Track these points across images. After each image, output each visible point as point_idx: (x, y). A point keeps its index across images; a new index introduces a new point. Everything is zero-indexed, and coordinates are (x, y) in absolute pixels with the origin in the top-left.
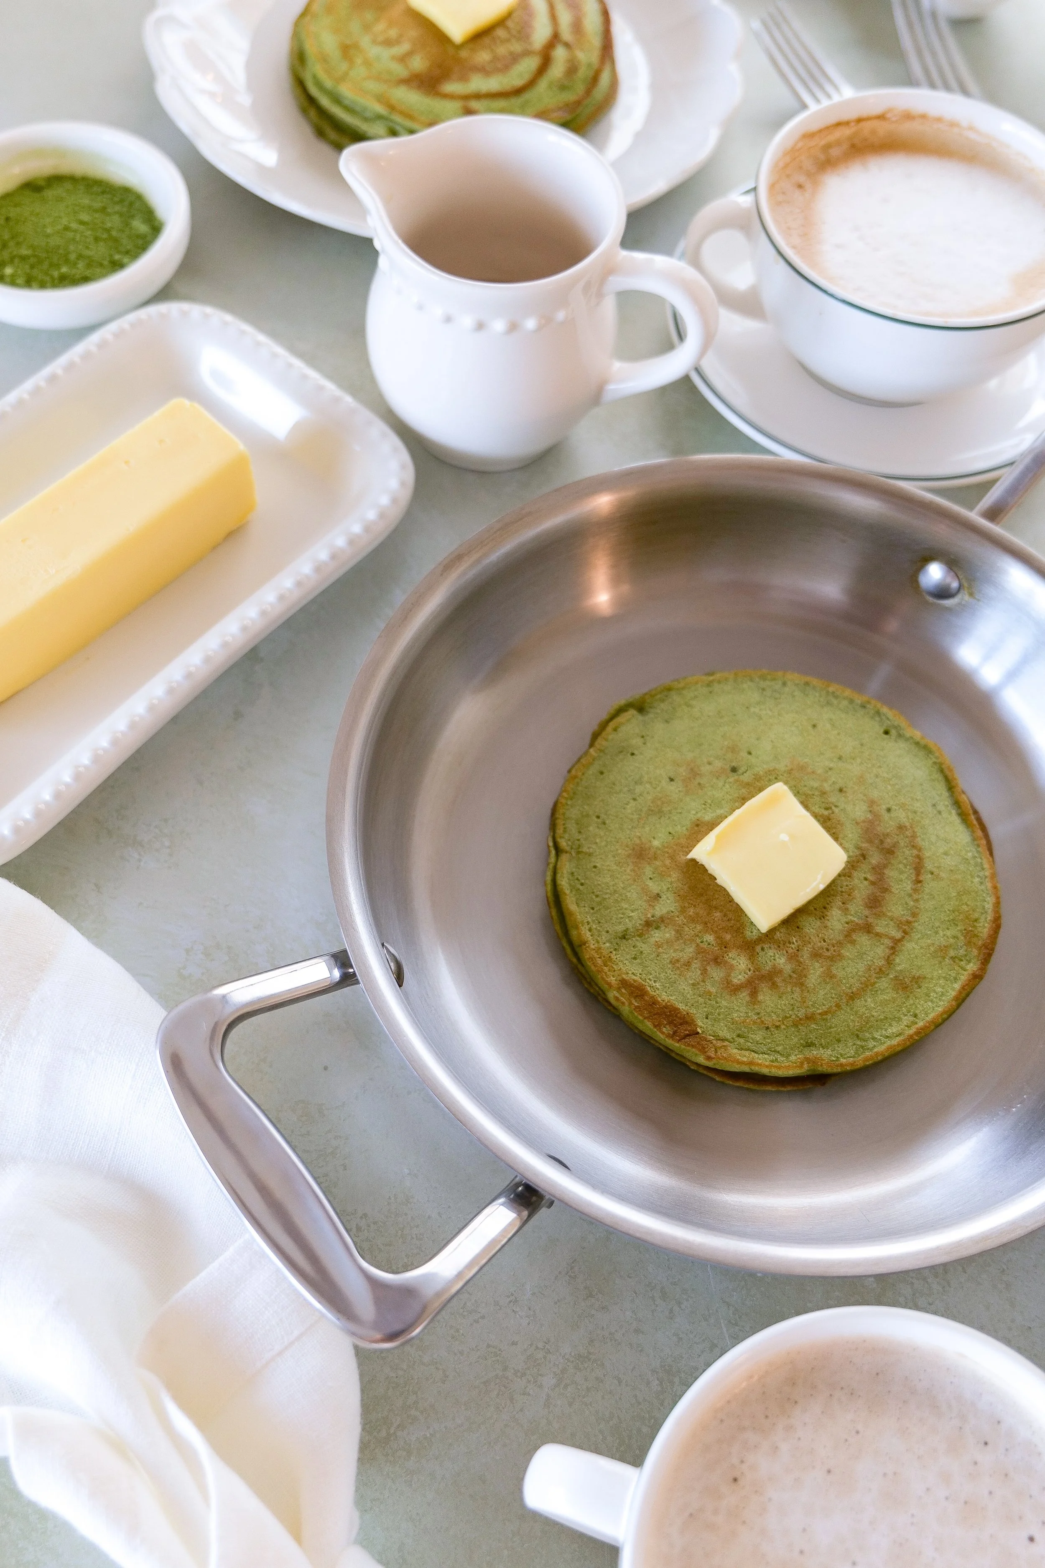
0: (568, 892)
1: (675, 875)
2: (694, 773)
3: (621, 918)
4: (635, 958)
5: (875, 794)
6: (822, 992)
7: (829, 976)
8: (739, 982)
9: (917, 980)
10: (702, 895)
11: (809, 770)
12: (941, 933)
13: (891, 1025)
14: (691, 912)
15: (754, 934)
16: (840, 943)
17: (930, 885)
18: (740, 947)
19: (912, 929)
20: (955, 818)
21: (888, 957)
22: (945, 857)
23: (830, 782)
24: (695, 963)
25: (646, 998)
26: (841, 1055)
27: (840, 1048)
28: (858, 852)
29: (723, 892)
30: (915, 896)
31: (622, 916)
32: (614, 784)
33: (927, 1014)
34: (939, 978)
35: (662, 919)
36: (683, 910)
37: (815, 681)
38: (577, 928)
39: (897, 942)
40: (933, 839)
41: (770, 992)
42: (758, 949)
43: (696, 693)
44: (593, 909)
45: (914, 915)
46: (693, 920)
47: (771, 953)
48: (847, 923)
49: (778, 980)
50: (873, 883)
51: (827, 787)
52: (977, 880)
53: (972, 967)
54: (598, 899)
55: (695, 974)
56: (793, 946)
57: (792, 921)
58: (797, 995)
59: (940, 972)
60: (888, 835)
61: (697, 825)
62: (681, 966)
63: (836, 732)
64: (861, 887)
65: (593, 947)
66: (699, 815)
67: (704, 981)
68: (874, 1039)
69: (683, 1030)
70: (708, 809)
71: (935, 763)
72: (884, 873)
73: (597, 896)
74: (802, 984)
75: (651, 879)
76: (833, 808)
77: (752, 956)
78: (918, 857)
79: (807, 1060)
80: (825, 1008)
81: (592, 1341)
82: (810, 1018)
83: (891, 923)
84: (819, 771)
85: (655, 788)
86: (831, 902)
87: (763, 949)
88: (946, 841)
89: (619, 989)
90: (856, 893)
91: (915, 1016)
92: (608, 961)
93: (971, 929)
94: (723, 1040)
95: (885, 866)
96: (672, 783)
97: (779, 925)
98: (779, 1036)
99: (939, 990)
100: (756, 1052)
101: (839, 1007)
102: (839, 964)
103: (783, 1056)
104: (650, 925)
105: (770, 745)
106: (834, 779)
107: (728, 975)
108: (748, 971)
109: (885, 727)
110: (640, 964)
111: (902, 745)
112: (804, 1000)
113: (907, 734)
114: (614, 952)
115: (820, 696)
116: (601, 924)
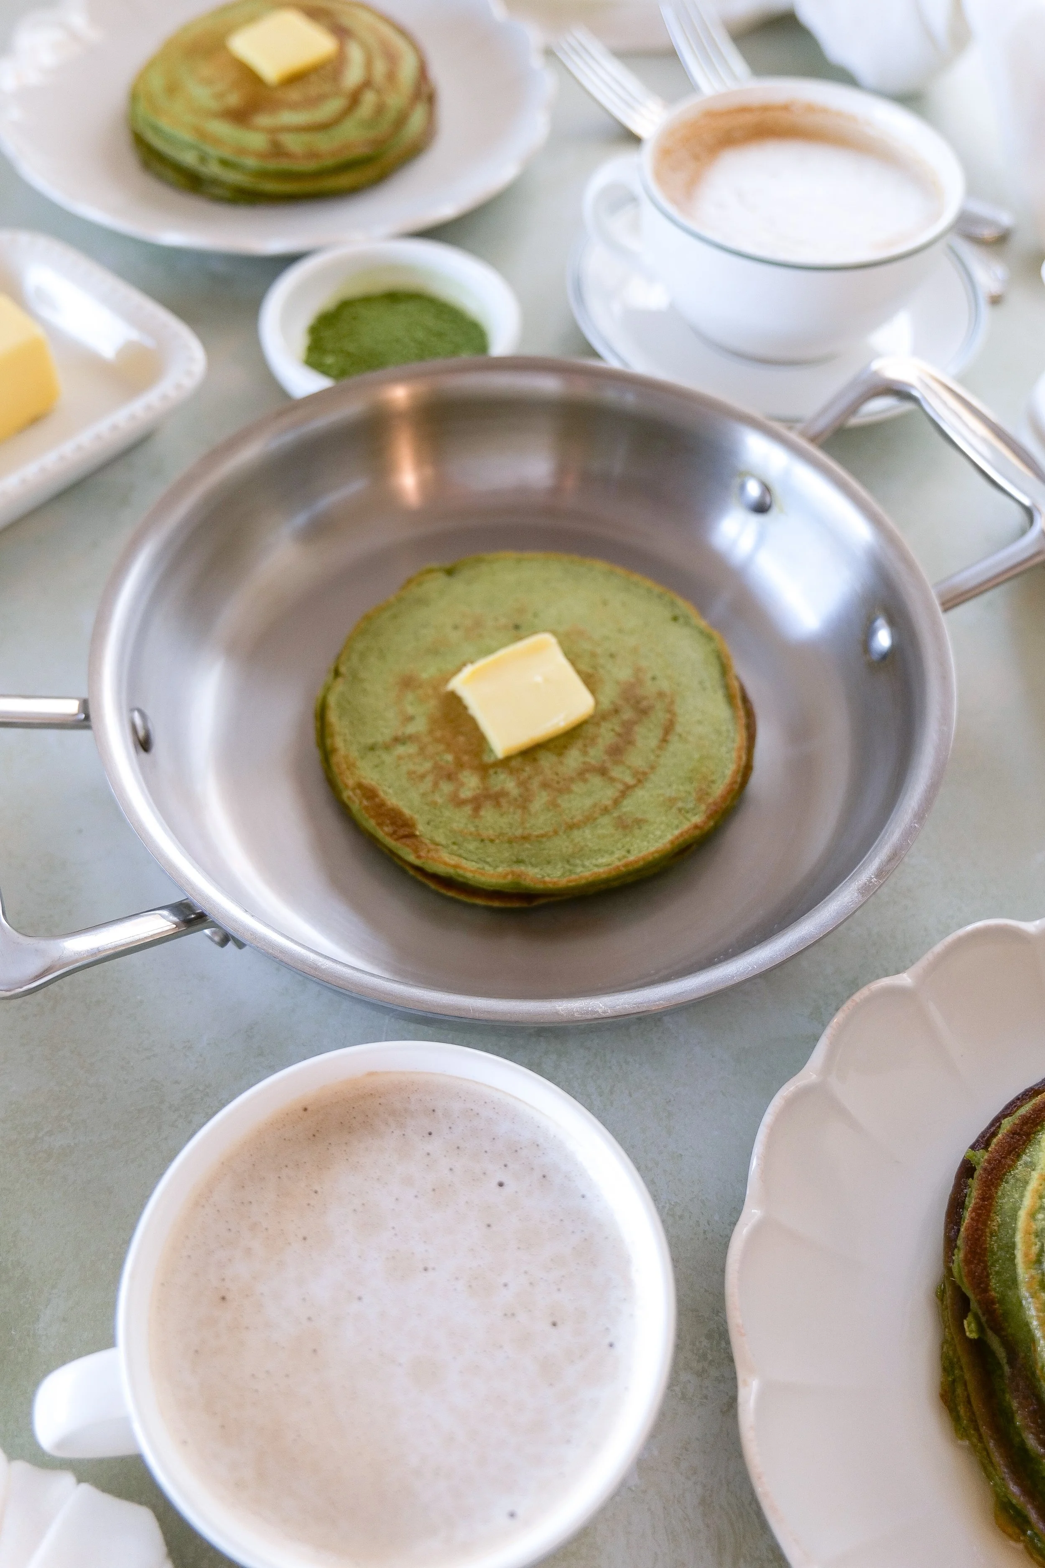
0: (334, 708)
1: (432, 703)
2: (479, 625)
3: (375, 733)
4: (376, 767)
5: (644, 664)
6: (542, 819)
7: (553, 805)
8: (465, 798)
9: (639, 822)
10: (451, 721)
11: (587, 635)
12: (674, 787)
13: (602, 856)
14: (438, 734)
15: (490, 758)
16: (572, 780)
17: (676, 746)
18: (474, 768)
19: (647, 779)
20: (720, 696)
21: (617, 799)
22: (697, 725)
23: (604, 648)
24: (430, 777)
25: (377, 800)
26: (547, 874)
27: (548, 869)
29: (472, 722)
30: (658, 753)
31: (376, 731)
32: (403, 626)
33: (640, 852)
34: (661, 823)
35: (410, 737)
36: (431, 732)
37: (621, 571)
38: (332, 736)
39: (629, 787)
40: (690, 708)
41: (493, 810)
42: (491, 771)
43: (504, 565)
44: (352, 723)
45: (653, 768)
46: (438, 741)
47: (502, 777)
48: (584, 763)
49: (503, 801)
50: (619, 735)
51: (599, 650)
52: (723, 749)
53: (697, 819)
54: (359, 716)
55: (427, 785)
56: (525, 775)
57: (529, 753)
58: (518, 816)
59: (664, 818)
60: (645, 698)
62: (416, 777)
63: (624, 611)
64: (606, 735)
65: (342, 754)
66: (471, 658)
67: (433, 793)
68: (583, 866)
69: (403, 831)
71: (714, 650)
72: (632, 728)
73: (359, 713)
74: (525, 808)
75: (411, 704)
76: (598, 668)
77: (484, 778)
78: (671, 720)
79: (513, 873)
80: (542, 832)
82: (525, 838)
83: (628, 771)
84: (596, 638)
85: (438, 632)
86: (573, 743)
87: (495, 773)
88: (703, 712)
89: (353, 789)
90: (600, 741)
91: (629, 852)
92: (351, 766)
93: (705, 788)
94: (438, 844)
95: (635, 723)
96: (456, 630)
97: (515, 754)
98: (492, 849)
99: (658, 833)
100: (466, 859)
101: (556, 833)
102: (566, 797)
103: (490, 865)
104: (398, 740)
105: (556, 612)
106: (608, 646)
107: (457, 791)
108: (475, 790)
109: (675, 615)
110: (379, 772)
111: (686, 630)
112: (523, 822)
113: (694, 623)
114: (359, 760)
115: (621, 583)
116: (355, 736)
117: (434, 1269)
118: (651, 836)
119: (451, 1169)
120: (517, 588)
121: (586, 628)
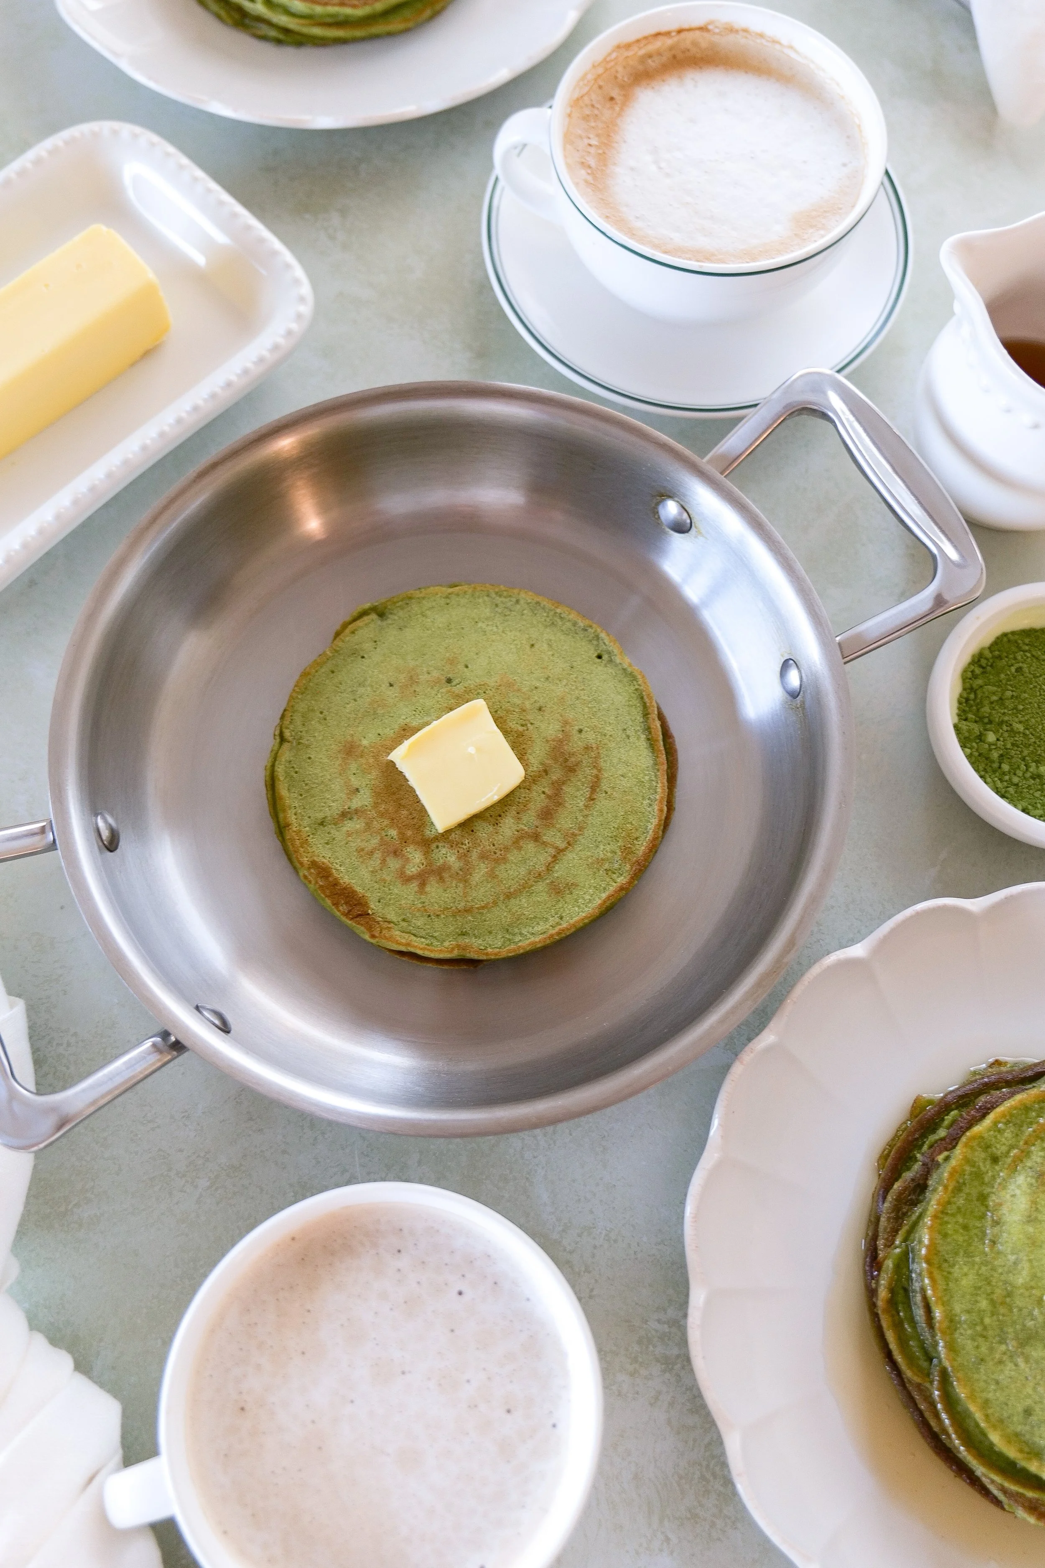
0: (282, 778)
1: (375, 773)
2: (413, 680)
3: (323, 806)
4: (327, 843)
5: (570, 715)
6: (482, 890)
7: (492, 876)
8: (411, 874)
9: (571, 887)
10: (394, 794)
11: (516, 687)
12: (602, 847)
13: (538, 924)
14: (382, 807)
15: (432, 833)
16: (507, 849)
17: (603, 803)
18: (417, 843)
19: (576, 841)
20: (642, 743)
21: (549, 864)
22: (622, 778)
23: (532, 700)
24: (377, 853)
25: (331, 879)
26: (490, 945)
27: (489, 939)
28: (541, 768)
29: (412, 792)
30: (586, 812)
32: (341, 684)
33: (572, 918)
34: (590, 887)
35: (356, 811)
36: (376, 805)
37: (545, 602)
38: (284, 811)
39: (560, 851)
40: (615, 761)
41: (437, 885)
42: (434, 846)
43: (434, 604)
44: (301, 795)
45: (581, 829)
46: (382, 815)
47: (444, 851)
48: (518, 831)
49: (446, 875)
50: (549, 797)
51: (527, 704)
52: (646, 802)
53: (622, 880)
54: (307, 787)
55: (376, 862)
56: (465, 847)
57: (468, 825)
58: (460, 890)
59: (593, 881)
60: (573, 754)
61: (404, 730)
62: (365, 854)
63: (550, 653)
64: (538, 799)
65: (295, 829)
66: (408, 720)
67: (381, 870)
68: (521, 934)
69: (356, 911)
70: (417, 715)
71: (636, 690)
72: (562, 789)
73: (306, 784)
74: (466, 881)
75: (354, 774)
76: (529, 725)
77: (427, 854)
78: (597, 777)
79: (458, 946)
80: (482, 904)
81: (245, 1156)
82: (468, 910)
83: (559, 834)
84: (524, 690)
85: (375, 691)
86: (507, 811)
87: (437, 847)
88: (627, 764)
89: (309, 867)
90: (531, 805)
91: (561, 918)
92: (304, 842)
93: (629, 846)
94: (389, 922)
95: (564, 783)
96: (391, 688)
97: (455, 827)
98: (438, 924)
99: (587, 897)
100: (415, 935)
101: (495, 903)
102: (502, 867)
103: (438, 941)
104: (345, 815)
105: (486, 661)
106: (536, 698)
107: (403, 867)
108: (421, 865)
109: (599, 652)
110: (330, 849)
111: (610, 670)
112: (465, 895)
113: (618, 660)
114: (311, 836)
115: (548, 617)
116: (305, 810)
117: (410, 1372)
118: (581, 901)
119: (419, 1283)
120: (447, 633)
121: (515, 678)
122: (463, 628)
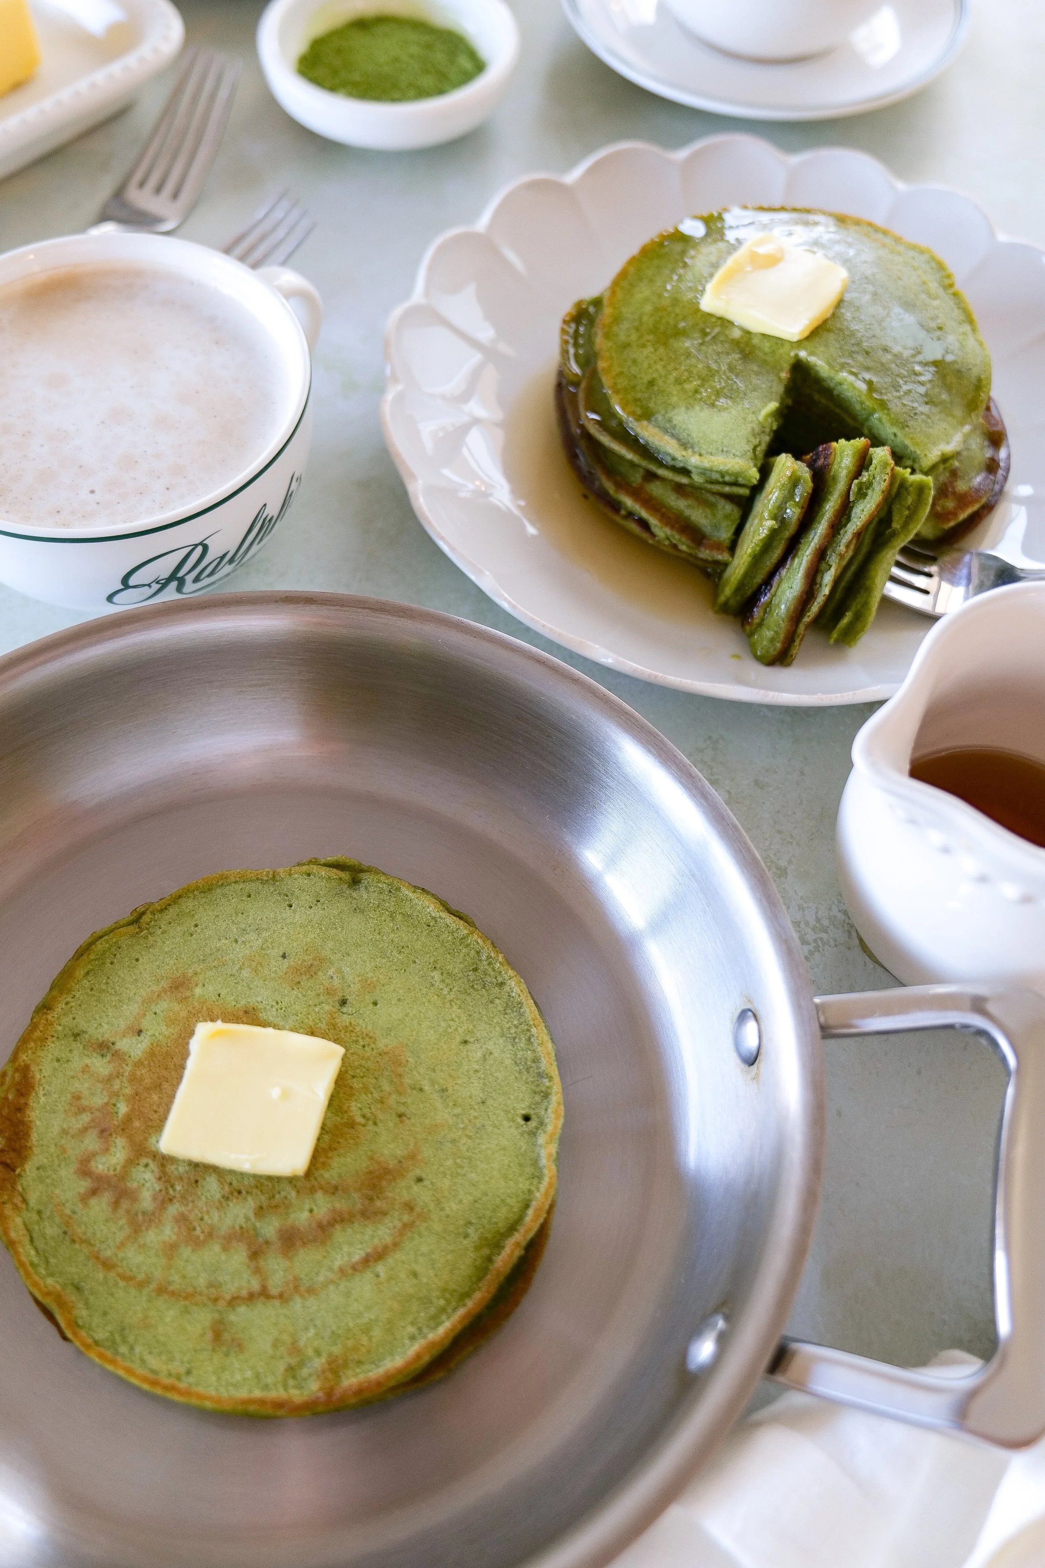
0: (91, 957)
1: (171, 1030)
2: (310, 970)
3: (95, 1019)
4: (58, 1060)
5: (427, 1152)
6: (142, 1257)
7: (171, 1250)
8: (94, 1169)
9: (235, 1346)
10: (166, 1068)
11: (400, 1070)
12: (310, 1333)
13: (160, 1354)
14: (141, 1072)
15: (152, 1143)
16: (211, 1236)
17: (363, 1284)
18: (132, 1143)
19: (291, 1300)
21: (238, 1298)
22: (412, 1277)
23: (403, 1100)
24: (87, 1116)
25: (22, 1100)
26: (90, 1329)
30: (334, 1277)
31: (98, 1018)
32: (243, 913)
33: (198, 1384)
34: (252, 1368)
35: (116, 1053)
36: (139, 1064)
38: (64, 992)
40: (424, 1249)
41: (105, 1207)
42: (144, 1161)
44: (92, 989)
45: (311, 1291)
46: (133, 1079)
47: (148, 1176)
48: (241, 1227)
49: (125, 1204)
50: (312, 1222)
51: (392, 1100)
53: (295, 1394)
54: (104, 987)
55: (77, 1123)
56: (171, 1192)
58: (120, 1236)
59: (262, 1364)
60: (387, 1197)
61: (246, 1012)
62: (77, 1105)
63: (476, 1067)
64: (298, 1213)
65: (49, 1017)
66: (260, 1006)
67: (73, 1136)
68: (132, 1348)
69: (10, 1157)
70: (274, 1008)
71: (530, 1191)
72: (335, 1226)
73: (106, 983)
74: (136, 1231)
75: (155, 1013)
76: (371, 1122)
77: (131, 1162)
78: (386, 1249)
80: (128, 1272)
82: (107, 1265)
83: (283, 1273)
84: (406, 1081)
85: (262, 949)
87: (146, 1165)
89: (15, 1069)
90: (284, 1213)
91: (188, 1372)
92: (43, 1040)
93: (343, 1363)
94: (25, 1201)
95: (342, 1220)
96: (281, 959)
97: (184, 1161)
99: (238, 1377)
100: (32, 1240)
101: (141, 1285)
103: (47, 1268)
104: (104, 1048)
105: (401, 1015)
106: (409, 1100)
107: (94, 1154)
108: (112, 1169)
109: (532, 1112)
110: (55, 1069)
111: (523, 1144)
112: (122, 1245)
113: (542, 1139)
114: (54, 1039)
115: (516, 1027)
116: (78, 1008)
118: (226, 1375)
120: (395, 953)
121: (409, 1059)
122: (414, 962)
